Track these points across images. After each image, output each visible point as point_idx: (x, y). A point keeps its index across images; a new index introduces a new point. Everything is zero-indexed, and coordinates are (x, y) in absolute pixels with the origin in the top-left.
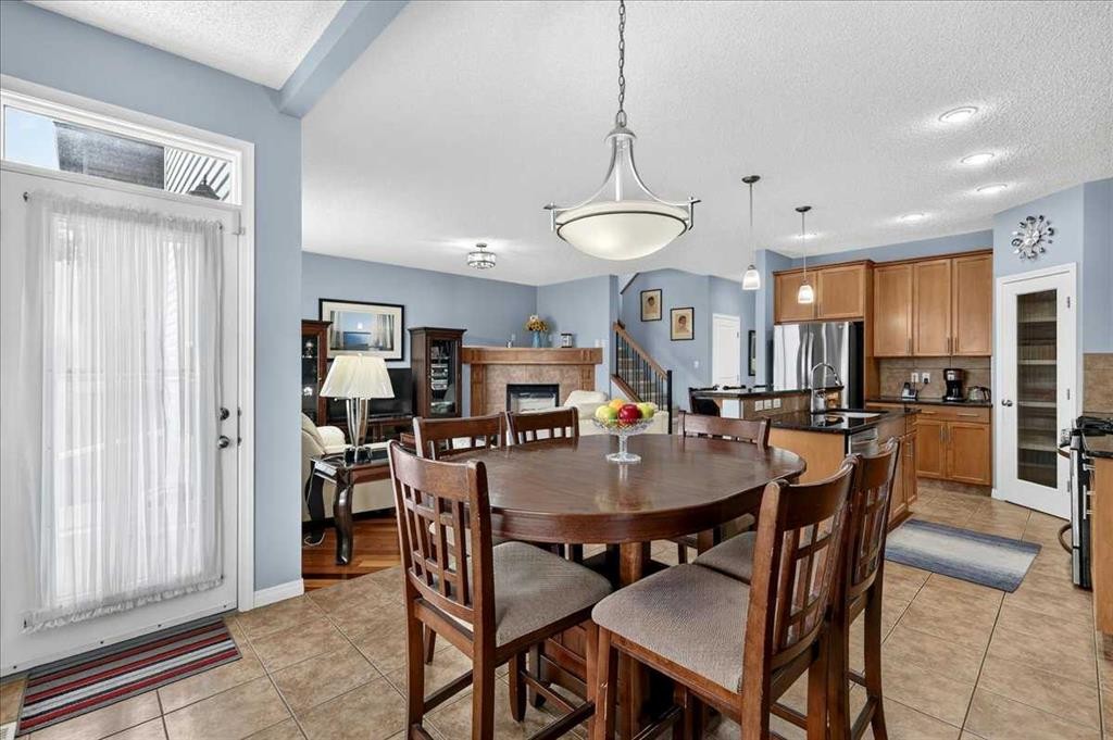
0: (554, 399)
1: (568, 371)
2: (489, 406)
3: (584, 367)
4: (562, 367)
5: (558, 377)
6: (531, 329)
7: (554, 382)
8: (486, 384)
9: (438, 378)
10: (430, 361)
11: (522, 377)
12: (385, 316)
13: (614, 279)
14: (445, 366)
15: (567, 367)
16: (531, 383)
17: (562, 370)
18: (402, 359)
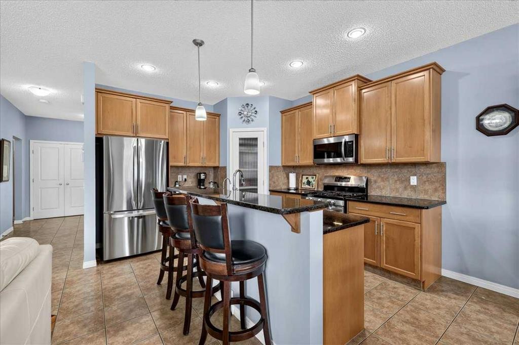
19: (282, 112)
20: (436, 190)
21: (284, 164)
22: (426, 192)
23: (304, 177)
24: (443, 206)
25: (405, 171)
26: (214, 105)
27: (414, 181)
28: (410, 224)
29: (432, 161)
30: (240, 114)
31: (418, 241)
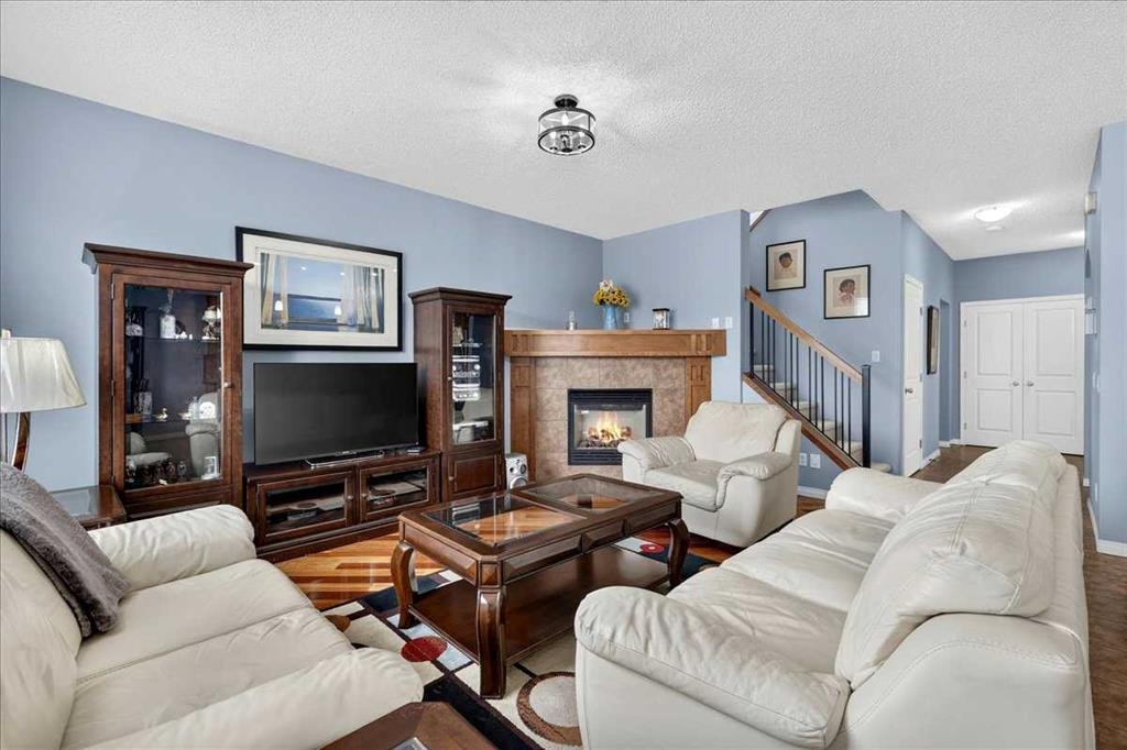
0: (643, 413)
1: (665, 368)
2: (539, 424)
3: (695, 361)
4: (657, 362)
5: (651, 376)
6: (602, 302)
7: (644, 385)
8: (535, 390)
9: (463, 381)
10: (449, 350)
11: (593, 377)
12: (367, 270)
13: (745, 215)
14: (473, 359)
15: (665, 362)
16: (607, 387)
17: (655, 366)
18: (400, 348)
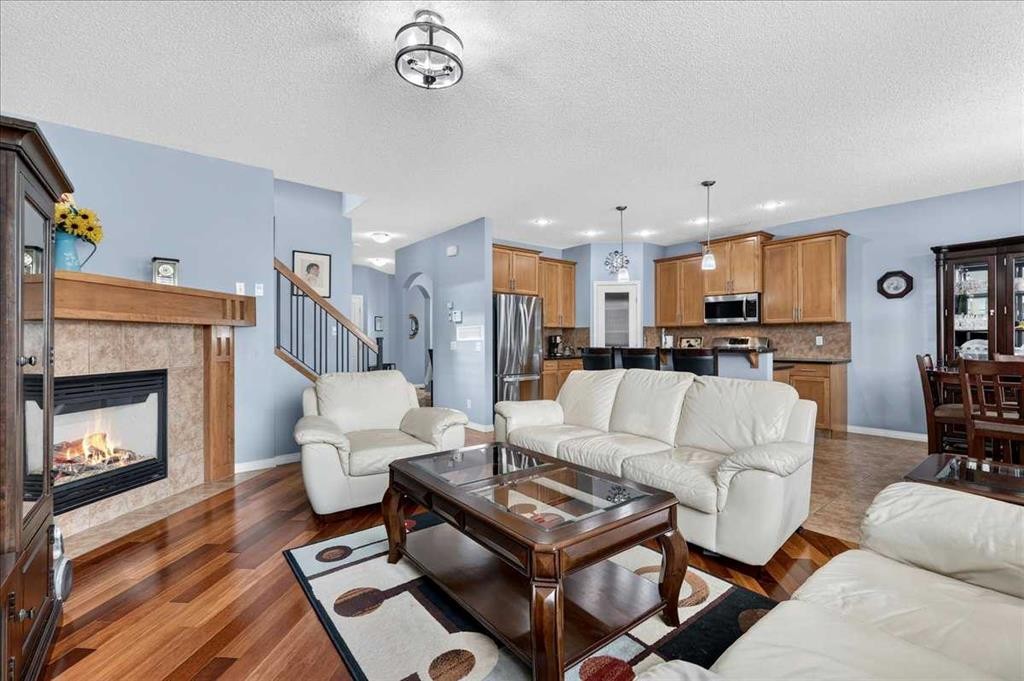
1: (181, 340)
4: (173, 332)
5: (165, 352)
7: (156, 365)
11: (77, 356)
15: (181, 331)
16: (101, 370)
17: (171, 338)
19: (656, 261)
20: (842, 349)
21: (659, 325)
22: (832, 352)
23: (684, 341)
24: (849, 364)
25: (810, 331)
26: (563, 250)
27: (819, 341)
28: (819, 379)
29: (838, 321)
30: (606, 263)
31: (827, 392)
